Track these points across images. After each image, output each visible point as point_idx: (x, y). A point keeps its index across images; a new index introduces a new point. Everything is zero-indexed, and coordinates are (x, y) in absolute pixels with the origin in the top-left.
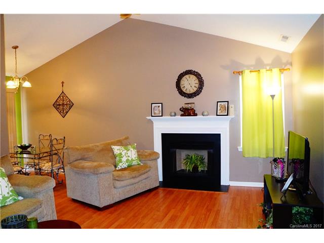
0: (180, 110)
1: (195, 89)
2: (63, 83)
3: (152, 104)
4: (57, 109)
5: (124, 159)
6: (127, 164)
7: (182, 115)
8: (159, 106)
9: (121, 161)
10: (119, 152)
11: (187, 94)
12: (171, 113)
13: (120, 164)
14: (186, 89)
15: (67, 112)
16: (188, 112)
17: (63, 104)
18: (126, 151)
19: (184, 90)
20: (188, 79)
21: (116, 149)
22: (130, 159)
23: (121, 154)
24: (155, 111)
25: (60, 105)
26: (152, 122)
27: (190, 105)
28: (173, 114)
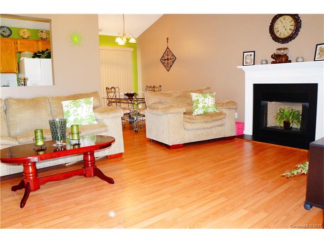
0: (272, 57)
1: (290, 32)
2: (168, 39)
3: (244, 53)
4: (163, 64)
5: (200, 105)
6: (203, 110)
7: (273, 63)
8: (251, 55)
9: (197, 107)
10: (196, 98)
11: (281, 39)
12: (262, 61)
13: (196, 110)
14: (281, 34)
15: (171, 66)
16: (280, 58)
17: (168, 59)
18: (203, 98)
19: (278, 35)
20: (283, 21)
21: (195, 96)
22: (206, 105)
23: (198, 100)
24: (247, 60)
25: (165, 60)
26: (244, 71)
27: (282, 51)
28: (264, 62)
